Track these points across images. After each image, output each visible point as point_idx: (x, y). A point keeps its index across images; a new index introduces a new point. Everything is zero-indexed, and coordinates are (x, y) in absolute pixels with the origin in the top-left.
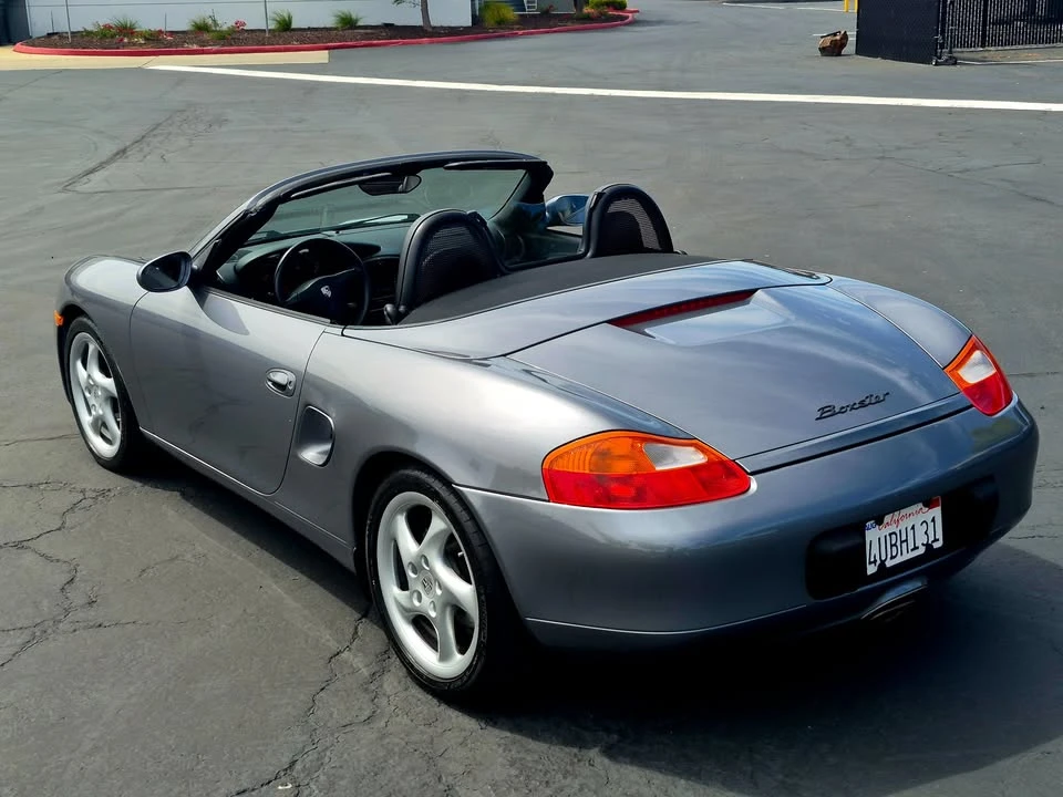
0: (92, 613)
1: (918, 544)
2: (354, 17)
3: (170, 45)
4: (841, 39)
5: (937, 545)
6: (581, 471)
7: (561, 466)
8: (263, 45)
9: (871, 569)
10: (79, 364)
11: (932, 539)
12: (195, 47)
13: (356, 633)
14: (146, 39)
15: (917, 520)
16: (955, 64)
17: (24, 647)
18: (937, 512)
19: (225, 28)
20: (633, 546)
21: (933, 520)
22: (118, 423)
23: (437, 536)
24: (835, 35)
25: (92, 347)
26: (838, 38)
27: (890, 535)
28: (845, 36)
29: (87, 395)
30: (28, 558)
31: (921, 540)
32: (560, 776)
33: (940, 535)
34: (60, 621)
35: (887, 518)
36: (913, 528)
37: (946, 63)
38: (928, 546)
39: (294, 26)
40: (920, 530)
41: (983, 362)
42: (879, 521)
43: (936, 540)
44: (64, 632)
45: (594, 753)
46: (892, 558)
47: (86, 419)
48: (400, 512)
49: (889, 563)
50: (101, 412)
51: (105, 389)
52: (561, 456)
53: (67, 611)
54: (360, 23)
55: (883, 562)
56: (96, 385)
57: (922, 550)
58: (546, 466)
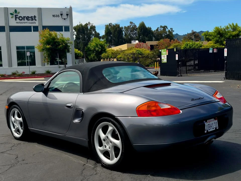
0: (24, 162)
1: (214, 128)
2: (50, 71)
3: (7, 77)
4: (157, 72)
5: (217, 128)
6: (145, 109)
7: (140, 109)
8: (29, 77)
9: (206, 132)
10: (12, 117)
11: (216, 127)
12: (13, 77)
13: (87, 161)
14: (1, 76)
15: (213, 122)
16: (182, 76)
17: (10, 167)
18: (216, 121)
19: (20, 73)
20: (156, 125)
21: (216, 123)
22: (22, 129)
23: (110, 131)
24: (156, 71)
25: (16, 112)
26: (156, 72)
27: (209, 124)
28: (158, 72)
29: (14, 123)
30: (5, 154)
31: (214, 127)
32: (143, 179)
33: (218, 126)
34: (17, 163)
35: (208, 121)
36: (213, 124)
37: (180, 76)
38: (216, 128)
39: (36, 73)
40: (214, 124)
41: (220, 95)
42: (206, 121)
43: (217, 127)
44: (19, 165)
45: (149, 175)
46: (209, 130)
47: (13, 130)
48: (100, 128)
49: (209, 131)
50: (18, 127)
51: (19, 121)
52: (140, 107)
53: (18, 162)
54: (51, 72)
55: (208, 130)
56: (17, 120)
57: (214, 129)
58: (137, 109)
